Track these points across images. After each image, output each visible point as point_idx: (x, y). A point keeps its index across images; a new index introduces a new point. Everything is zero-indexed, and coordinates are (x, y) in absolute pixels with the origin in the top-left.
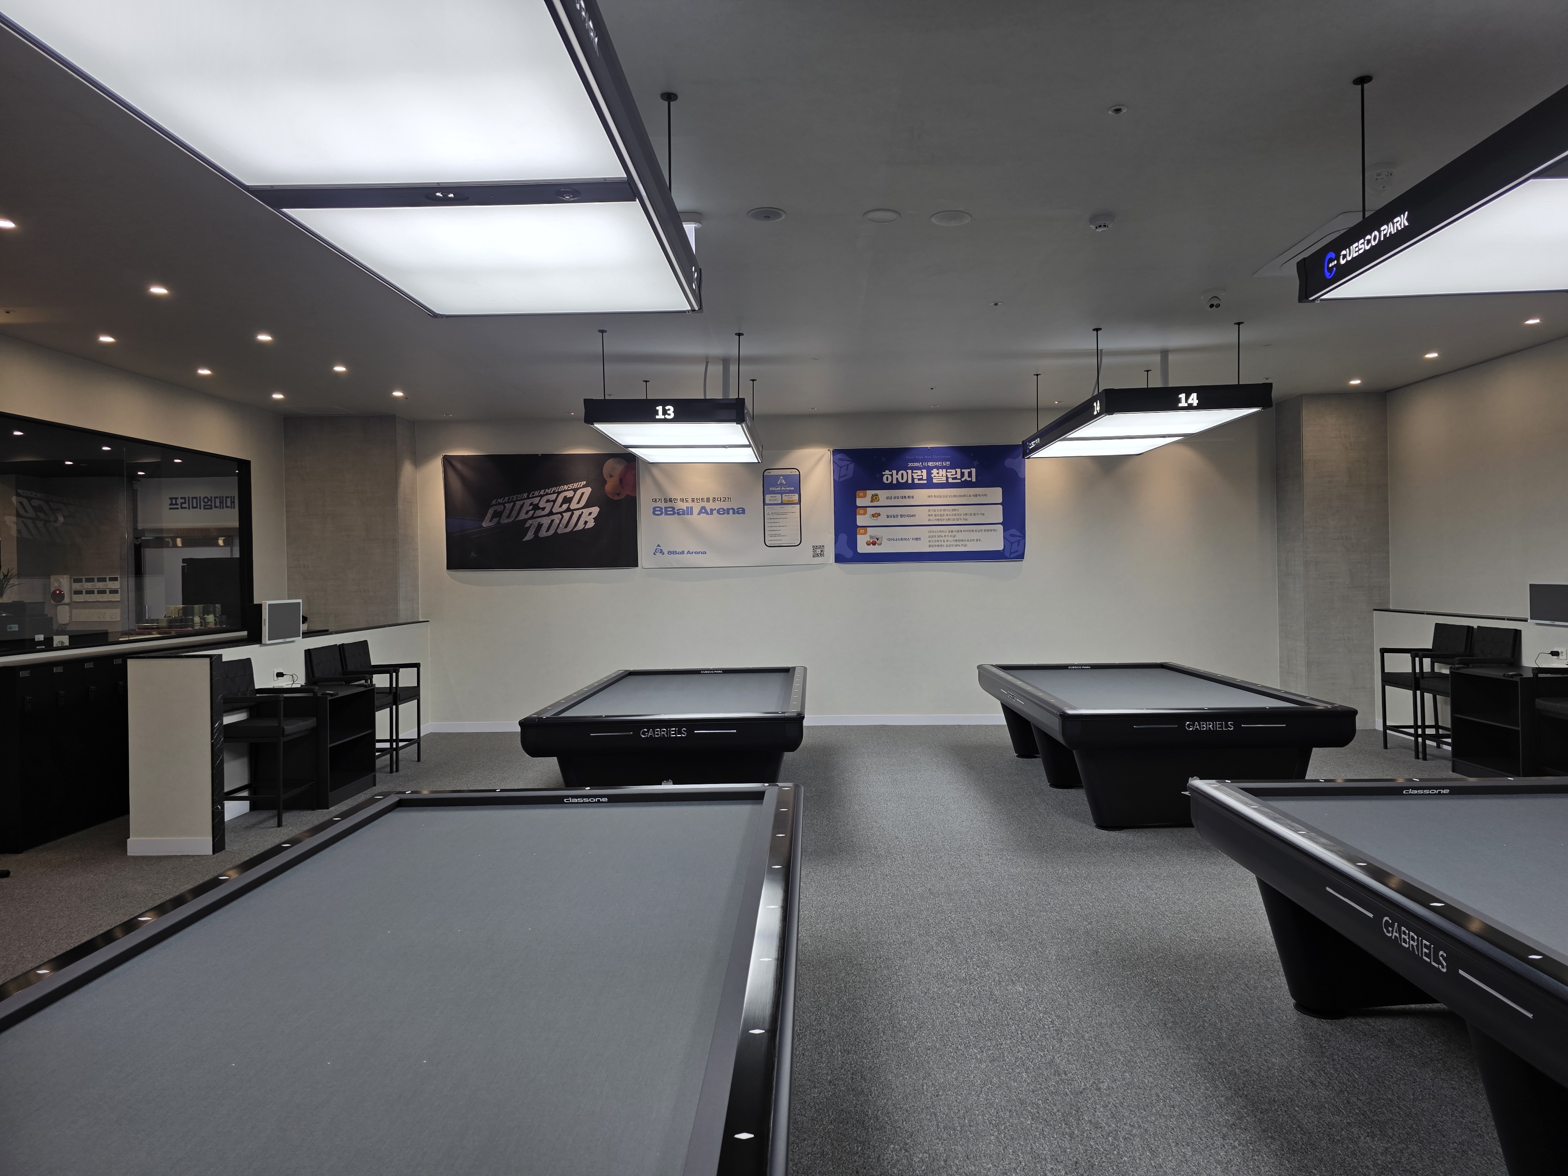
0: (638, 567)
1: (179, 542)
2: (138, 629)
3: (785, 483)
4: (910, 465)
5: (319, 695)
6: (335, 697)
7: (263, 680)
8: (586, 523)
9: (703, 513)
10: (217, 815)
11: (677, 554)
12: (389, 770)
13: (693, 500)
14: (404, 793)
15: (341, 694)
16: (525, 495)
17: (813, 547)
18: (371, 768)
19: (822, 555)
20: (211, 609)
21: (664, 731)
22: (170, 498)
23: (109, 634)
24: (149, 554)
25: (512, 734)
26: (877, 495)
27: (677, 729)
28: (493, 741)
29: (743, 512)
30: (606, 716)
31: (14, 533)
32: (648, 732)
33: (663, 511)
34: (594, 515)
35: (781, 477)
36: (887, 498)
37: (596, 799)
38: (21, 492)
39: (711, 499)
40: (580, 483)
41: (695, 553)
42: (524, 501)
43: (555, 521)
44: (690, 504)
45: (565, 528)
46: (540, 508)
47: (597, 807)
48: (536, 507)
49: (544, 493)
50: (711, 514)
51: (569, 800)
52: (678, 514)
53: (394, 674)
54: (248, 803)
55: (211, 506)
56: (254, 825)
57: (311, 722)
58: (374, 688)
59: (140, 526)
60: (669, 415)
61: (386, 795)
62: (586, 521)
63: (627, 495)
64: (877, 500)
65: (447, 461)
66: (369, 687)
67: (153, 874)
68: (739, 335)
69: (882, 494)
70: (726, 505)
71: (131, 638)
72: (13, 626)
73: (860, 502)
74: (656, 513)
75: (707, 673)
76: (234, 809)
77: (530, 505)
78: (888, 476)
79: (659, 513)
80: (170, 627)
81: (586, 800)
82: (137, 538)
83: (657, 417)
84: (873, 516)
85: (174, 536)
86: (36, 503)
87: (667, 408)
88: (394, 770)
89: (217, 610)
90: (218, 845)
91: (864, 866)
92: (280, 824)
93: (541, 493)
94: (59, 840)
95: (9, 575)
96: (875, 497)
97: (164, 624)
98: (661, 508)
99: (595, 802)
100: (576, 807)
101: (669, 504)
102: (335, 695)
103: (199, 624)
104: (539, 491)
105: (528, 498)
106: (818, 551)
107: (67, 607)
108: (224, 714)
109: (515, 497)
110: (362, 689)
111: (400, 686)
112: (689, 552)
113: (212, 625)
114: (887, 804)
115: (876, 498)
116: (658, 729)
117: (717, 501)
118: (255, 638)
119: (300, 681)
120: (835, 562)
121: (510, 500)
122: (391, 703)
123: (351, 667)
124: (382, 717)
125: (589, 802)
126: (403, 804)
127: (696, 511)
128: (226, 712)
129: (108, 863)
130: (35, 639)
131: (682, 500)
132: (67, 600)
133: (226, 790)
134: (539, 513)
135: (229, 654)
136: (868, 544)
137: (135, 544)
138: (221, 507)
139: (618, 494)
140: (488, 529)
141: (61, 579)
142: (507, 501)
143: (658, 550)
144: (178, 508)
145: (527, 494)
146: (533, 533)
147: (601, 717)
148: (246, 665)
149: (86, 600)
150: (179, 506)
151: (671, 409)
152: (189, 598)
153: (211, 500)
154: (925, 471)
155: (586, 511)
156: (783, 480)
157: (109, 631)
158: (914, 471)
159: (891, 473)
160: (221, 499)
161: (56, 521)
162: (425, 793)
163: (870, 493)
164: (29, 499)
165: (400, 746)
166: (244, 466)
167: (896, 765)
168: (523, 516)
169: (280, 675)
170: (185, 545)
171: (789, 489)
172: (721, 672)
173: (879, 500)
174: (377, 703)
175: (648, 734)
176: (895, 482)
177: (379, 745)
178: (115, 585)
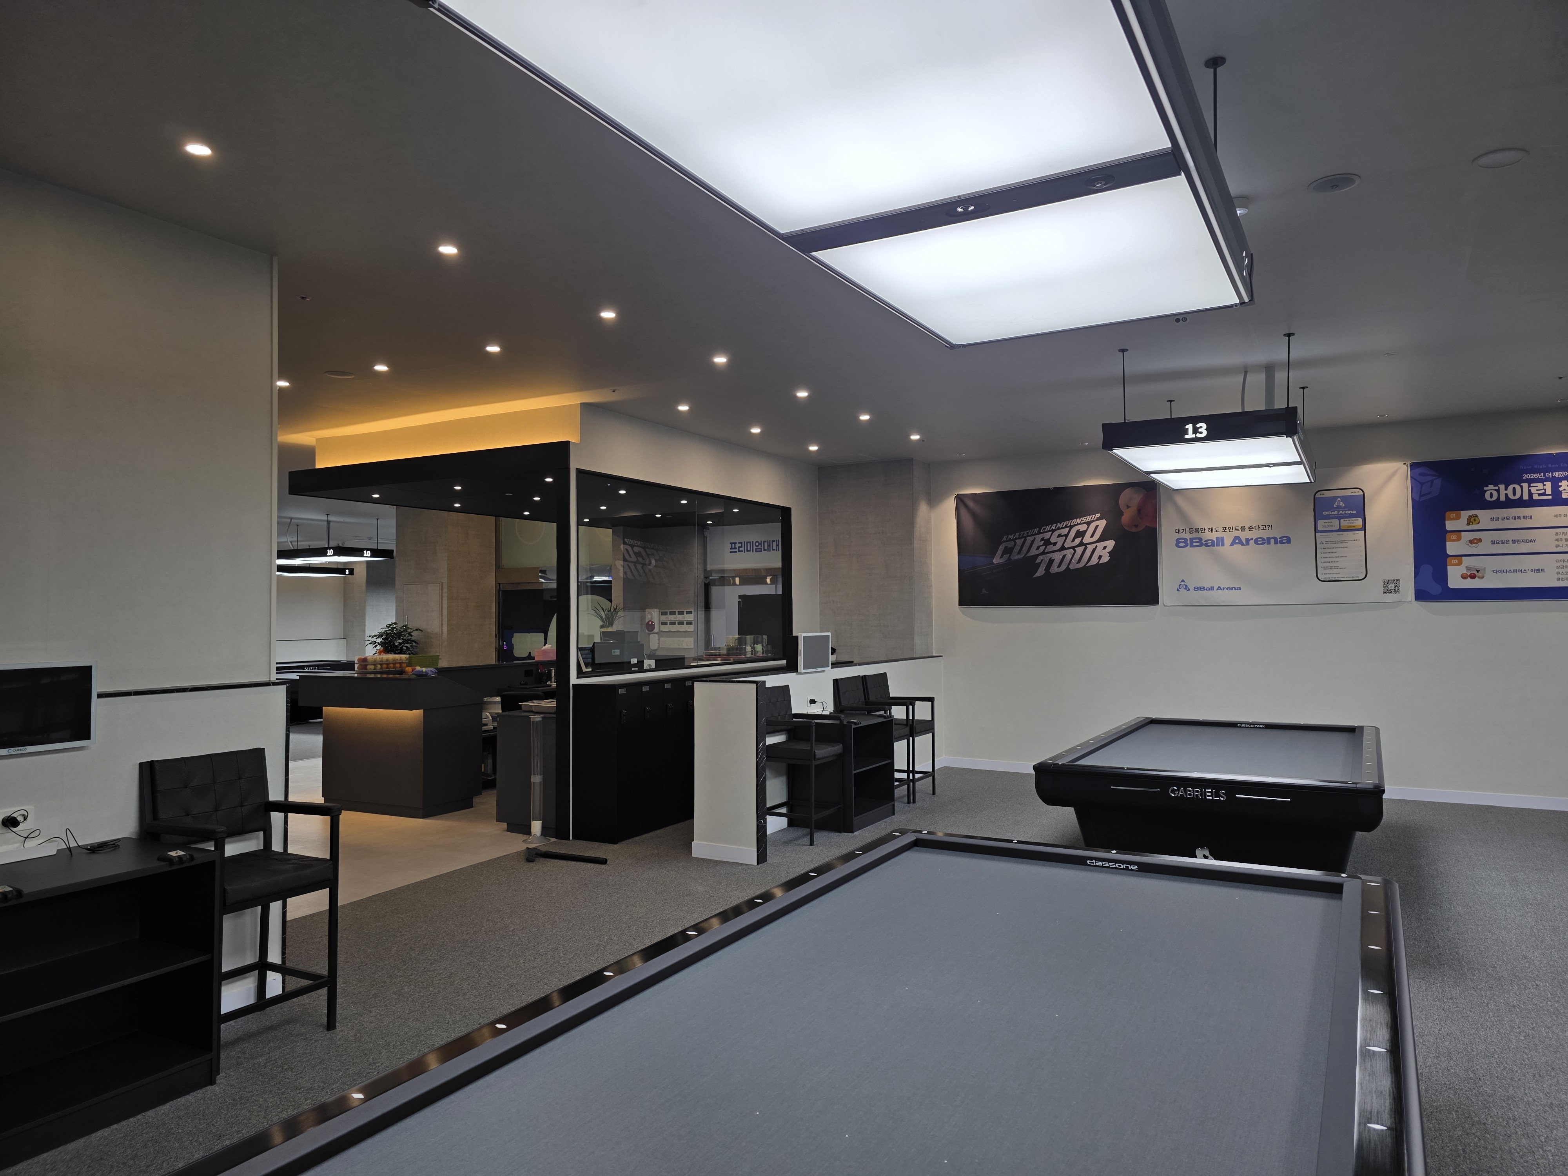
0: (1158, 604)
1: (737, 580)
2: (706, 655)
3: (1344, 505)
4: (1525, 476)
5: (845, 723)
6: (858, 726)
7: (799, 706)
8: (1100, 557)
9: (1237, 543)
10: (761, 829)
11: (1204, 590)
12: (907, 800)
13: (1224, 530)
14: (921, 832)
15: (864, 723)
16: (1036, 531)
17: (1384, 581)
18: (891, 798)
19: (1396, 590)
20: (760, 640)
21: (1197, 792)
22: (731, 543)
23: (686, 660)
24: (715, 590)
25: (1025, 775)
26: (1476, 516)
27: (1214, 791)
28: (1005, 781)
29: (1289, 541)
30: (1128, 769)
31: (621, 574)
32: (1178, 790)
33: (1189, 542)
34: (1109, 549)
35: (1339, 499)
36: (1492, 519)
37: (1124, 865)
38: (627, 541)
39: (1247, 527)
40: (1094, 516)
41: (1227, 589)
42: (1035, 536)
43: (1067, 556)
44: (1220, 534)
45: (1077, 563)
46: (1051, 544)
47: (1126, 875)
48: (1047, 542)
49: (1056, 527)
50: (1246, 545)
51: (1093, 863)
52: (1207, 545)
53: (911, 707)
54: (785, 819)
55: (761, 549)
56: (791, 841)
57: (837, 749)
58: (892, 720)
59: (709, 568)
60: (1201, 433)
61: (903, 832)
62: (1100, 555)
63: (1146, 526)
64: (1477, 522)
65: (960, 499)
66: (888, 718)
67: (711, 877)
68: (1289, 335)
69: (1485, 516)
70: (1265, 534)
71: (699, 664)
72: (616, 650)
73: (1450, 525)
74: (1180, 545)
75: (1246, 727)
76: (775, 824)
77: (1041, 541)
78: (1491, 492)
79: (1183, 544)
80: (728, 655)
81: (1112, 865)
82: (706, 578)
83: (1187, 437)
84: (1471, 542)
85: (734, 575)
86: (637, 549)
87: (1198, 426)
88: (912, 801)
89: (764, 640)
90: (762, 857)
91: (1477, 989)
92: (812, 844)
93: (1052, 527)
94: (644, 836)
95: (617, 609)
96: (1473, 518)
97: (725, 652)
98: (1186, 540)
99: (1123, 869)
100: (1101, 872)
101: (1195, 535)
102: (859, 724)
103: (750, 653)
104: (1050, 526)
105: (1039, 533)
106: (1391, 586)
107: (656, 635)
108: (767, 735)
109: (1026, 532)
110: (882, 720)
111: (916, 718)
112: (1219, 588)
113: (760, 654)
114: (1506, 911)
115: (1475, 520)
116: (1191, 789)
117: (1254, 529)
118: (792, 667)
119: (829, 709)
120: (1415, 600)
121: (1021, 536)
122: (908, 735)
123: (872, 698)
124: (900, 748)
125: (1116, 868)
126: (918, 844)
127: (1228, 541)
128: (768, 733)
129: (678, 862)
130: (631, 662)
131: (1211, 530)
132: (656, 630)
133: (768, 805)
134: (1050, 548)
135: (772, 681)
136: (1464, 577)
137: (705, 583)
138: (768, 550)
139: (1136, 526)
140: (999, 565)
141: (653, 613)
142: (1017, 537)
143: (1183, 586)
144: (736, 552)
145: (1038, 529)
146: (1044, 569)
147: (1123, 768)
148: (784, 691)
149: (670, 630)
150: (737, 550)
151: (1203, 427)
152: (743, 630)
153: (761, 544)
154: (1548, 485)
155: (1100, 545)
156: (1341, 503)
157: (685, 657)
158: (1532, 485)
159: (1497, 488)
160: (769, 542)
161: (650, 564)
162: (940, 836)
163: (1465, 514)
164: (632, 546)
165: (916, 777)
166: (786, 512)
167: (1514, 859)
168: (1033, 552)
169: (813, 702)
170: (741, 583)
171: (1349, 512)
172: (1263, 726)
173: (1479, 523)
174: (895, 734)
175: (1178, 793)
176: (1503, 498)
177: (897, 775)
178: (690, 618)
